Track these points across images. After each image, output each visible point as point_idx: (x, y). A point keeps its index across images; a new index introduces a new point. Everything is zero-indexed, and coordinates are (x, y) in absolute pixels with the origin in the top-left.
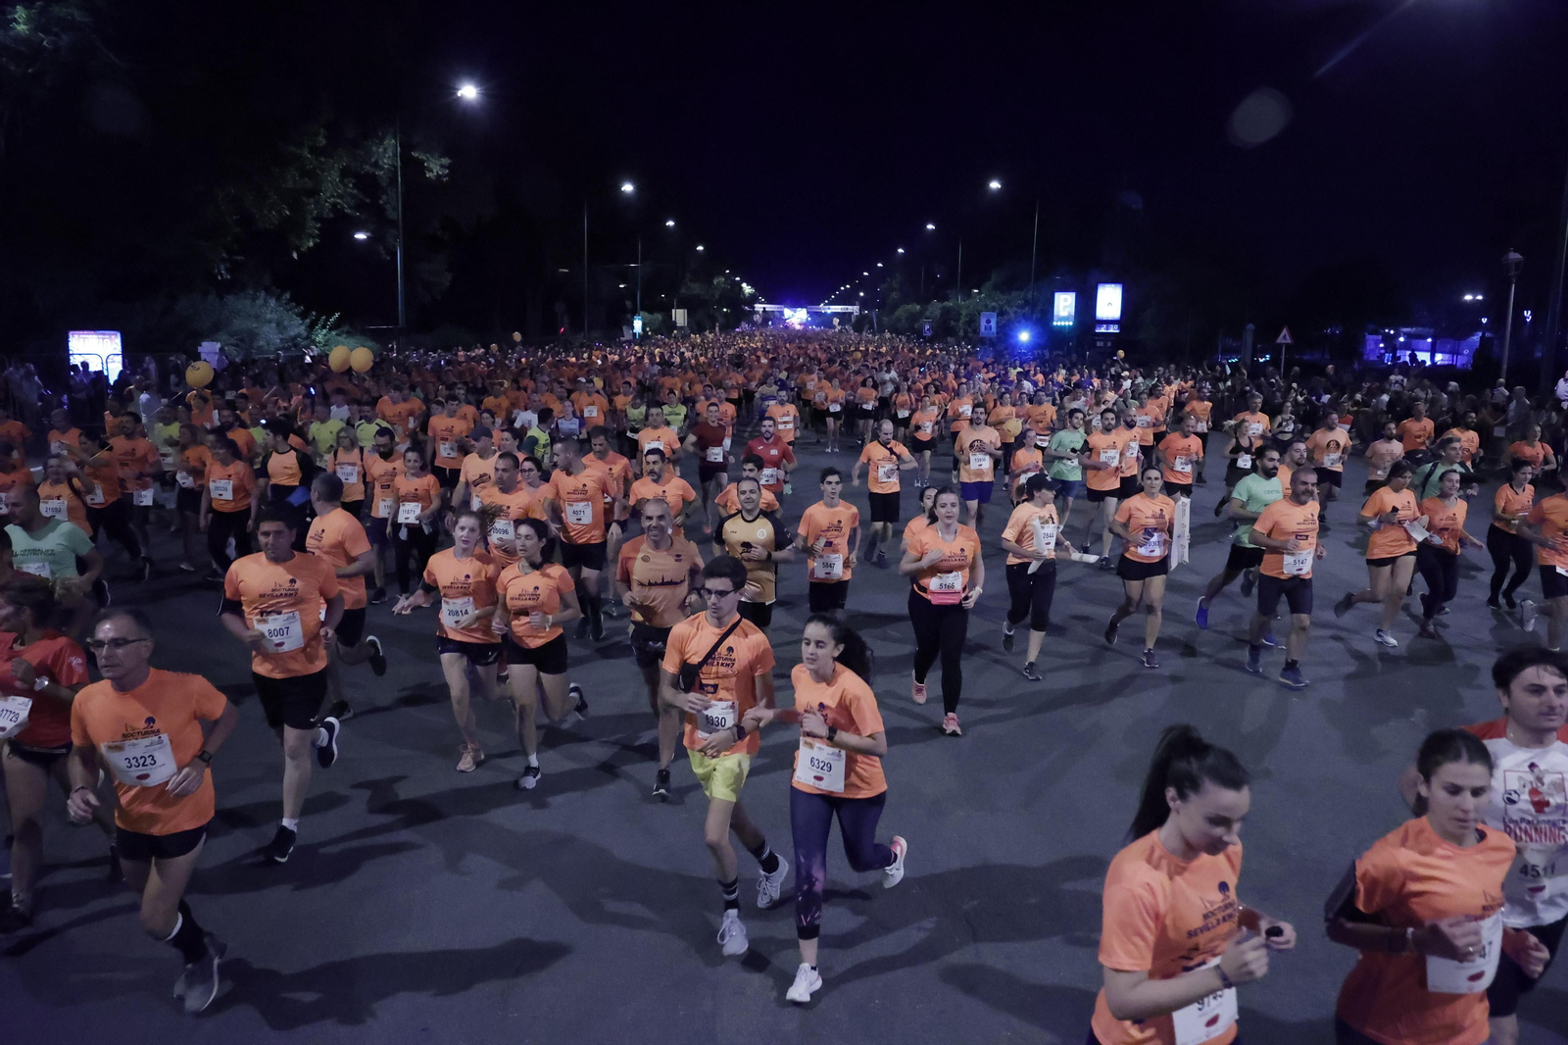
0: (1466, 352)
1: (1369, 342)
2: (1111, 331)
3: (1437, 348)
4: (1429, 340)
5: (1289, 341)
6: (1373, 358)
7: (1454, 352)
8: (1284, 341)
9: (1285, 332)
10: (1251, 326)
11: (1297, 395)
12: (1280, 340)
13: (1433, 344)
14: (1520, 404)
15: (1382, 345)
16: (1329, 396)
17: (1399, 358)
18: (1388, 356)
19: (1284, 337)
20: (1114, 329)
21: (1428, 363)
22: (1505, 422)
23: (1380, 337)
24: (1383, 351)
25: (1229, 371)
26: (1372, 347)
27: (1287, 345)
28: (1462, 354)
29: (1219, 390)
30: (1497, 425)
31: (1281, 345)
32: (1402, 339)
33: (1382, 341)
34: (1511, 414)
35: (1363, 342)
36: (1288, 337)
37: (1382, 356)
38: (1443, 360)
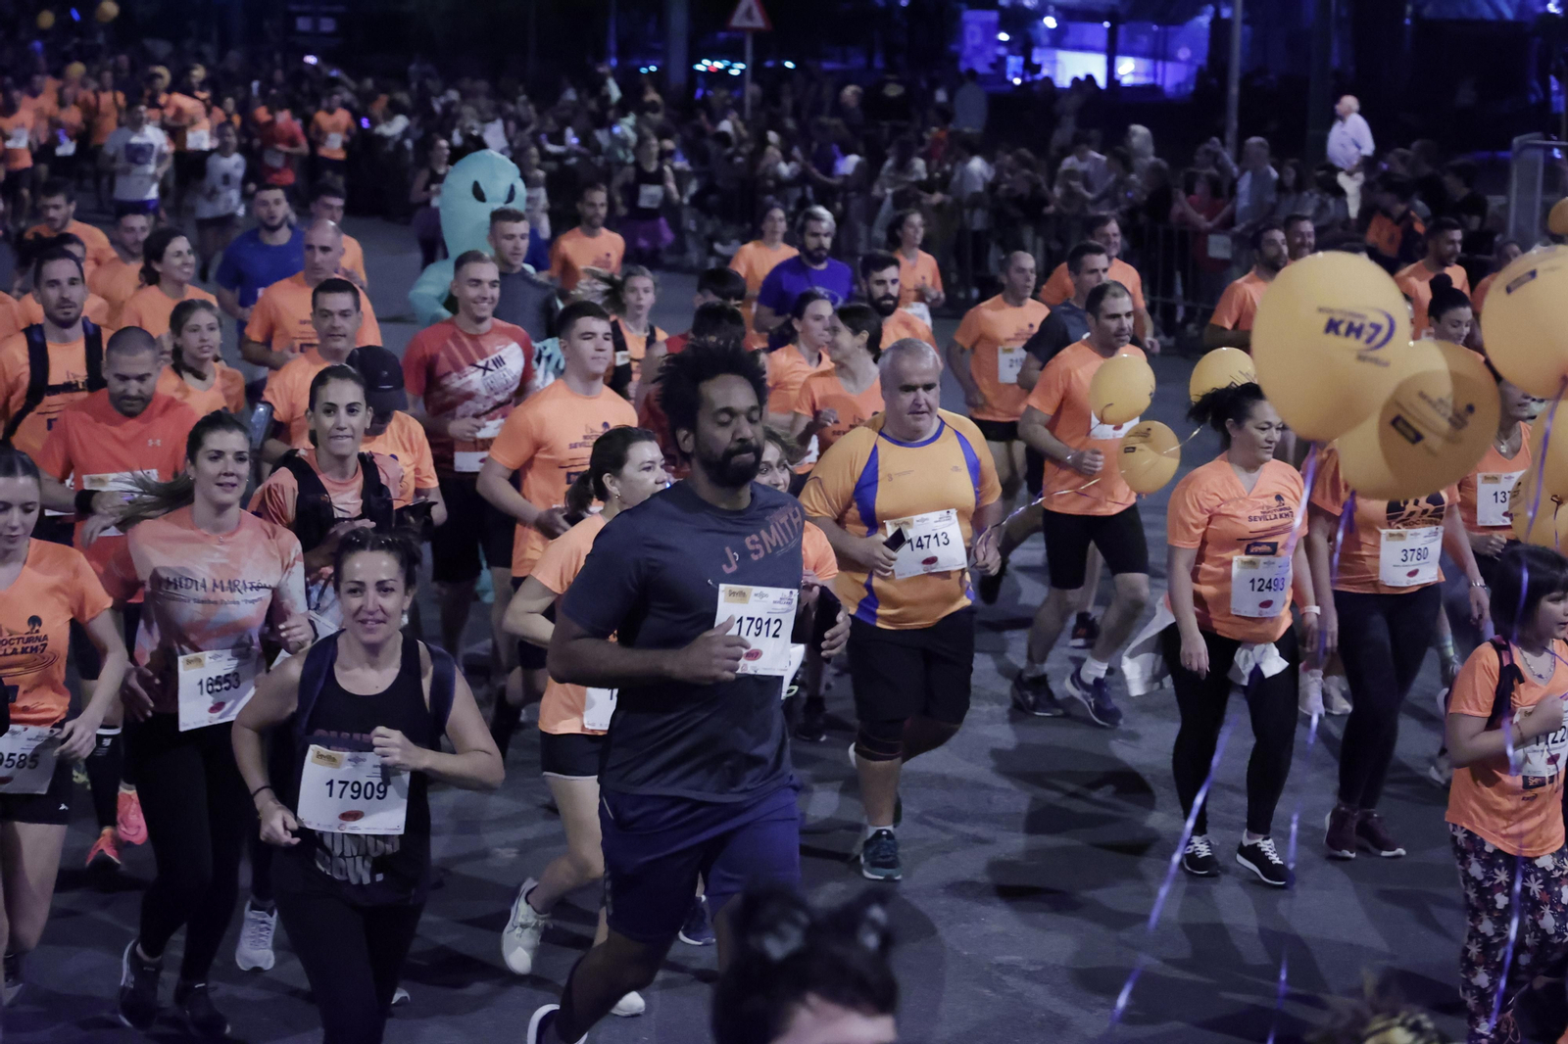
0: (1184, 53)
1: (970, 29)
3: (1121, 44)
4: (1107, 24)
5: (759, 22)
7: (1158, 54)
8: (747, 24)
12: (738, 20)
13: (1112, 33)
14: (1259, 178)
15: (1004, 37)
17: (1038, 68)
18: (1014, 62)
19: (749, 12)
21: (1101, 81)
22: (1228, 224)
23: (993, 16)
24: (1002, 51)
26: (978, 40)
27: (757, 34)
28: (1174, 59)
29: (597, 149)
30: (1212, 231)
31: (742, 30)
32: (1050, 22)
33: (1002, 26)
34: (1243, 202)
35: (956, 27)
36: (756, 12)
37: (1000, 64)
38: (1134, 74)
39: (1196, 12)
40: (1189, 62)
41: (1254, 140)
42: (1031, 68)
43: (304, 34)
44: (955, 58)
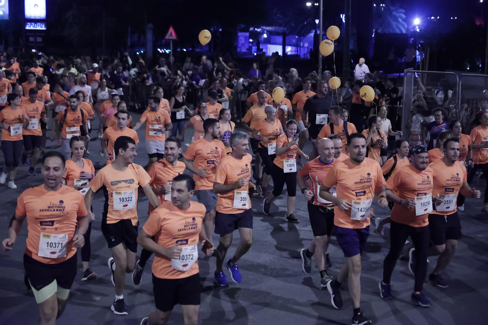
0: (305, 45)
1: (240, 38)
2: (39, 28)
3: (287, 42)
4: (282, 37)
5: (174, 37)
6: (244, 50)
7: (297, 45)
8: (171, 38)
9: (171, 30)
10: (150, 25)
11: (182, 80)
12: (167, 37)
15: (251, 40)
16: (204, 80)
17: (262, 50)
18: (254, 48)
19: (171, 34)
20: (41, 27)
21: (280, 53)
23: (247, 34)
24: (251, 45)
25: (130, 62)
26: (243, 42)
27: (174, 41)
28: (303, 47)
31: (169, 40)
32: (265, 36)
33: (250, 37)
35: (236, 37)
36: (173, 34)
37: (250, 49)
38: (291, 51)
39: (310, 32)
40: (308, 48)
41: (326, 71)
42: (259, 50)
43: (32, 42)
44: (236, 47)
